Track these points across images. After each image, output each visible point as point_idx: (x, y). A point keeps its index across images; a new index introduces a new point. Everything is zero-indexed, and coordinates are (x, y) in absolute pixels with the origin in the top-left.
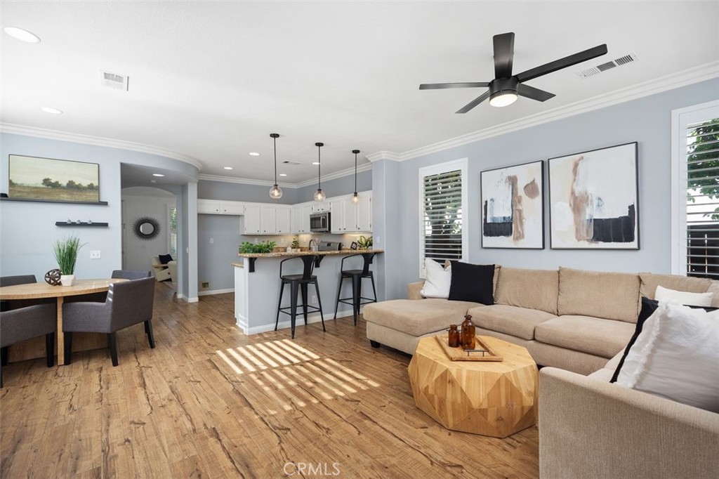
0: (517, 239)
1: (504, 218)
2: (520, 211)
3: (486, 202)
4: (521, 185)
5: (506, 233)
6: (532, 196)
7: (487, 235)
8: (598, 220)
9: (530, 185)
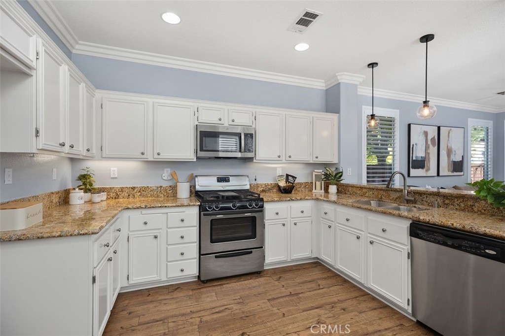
0: (427, 171)
1: (422, 157)
2: (429, 153)
3: (413, 145)
4: (430, 137)
5: (423, 167)
6: (434, 145)
7: (413, 168)
8: (454, 162)
9: (433, 139)
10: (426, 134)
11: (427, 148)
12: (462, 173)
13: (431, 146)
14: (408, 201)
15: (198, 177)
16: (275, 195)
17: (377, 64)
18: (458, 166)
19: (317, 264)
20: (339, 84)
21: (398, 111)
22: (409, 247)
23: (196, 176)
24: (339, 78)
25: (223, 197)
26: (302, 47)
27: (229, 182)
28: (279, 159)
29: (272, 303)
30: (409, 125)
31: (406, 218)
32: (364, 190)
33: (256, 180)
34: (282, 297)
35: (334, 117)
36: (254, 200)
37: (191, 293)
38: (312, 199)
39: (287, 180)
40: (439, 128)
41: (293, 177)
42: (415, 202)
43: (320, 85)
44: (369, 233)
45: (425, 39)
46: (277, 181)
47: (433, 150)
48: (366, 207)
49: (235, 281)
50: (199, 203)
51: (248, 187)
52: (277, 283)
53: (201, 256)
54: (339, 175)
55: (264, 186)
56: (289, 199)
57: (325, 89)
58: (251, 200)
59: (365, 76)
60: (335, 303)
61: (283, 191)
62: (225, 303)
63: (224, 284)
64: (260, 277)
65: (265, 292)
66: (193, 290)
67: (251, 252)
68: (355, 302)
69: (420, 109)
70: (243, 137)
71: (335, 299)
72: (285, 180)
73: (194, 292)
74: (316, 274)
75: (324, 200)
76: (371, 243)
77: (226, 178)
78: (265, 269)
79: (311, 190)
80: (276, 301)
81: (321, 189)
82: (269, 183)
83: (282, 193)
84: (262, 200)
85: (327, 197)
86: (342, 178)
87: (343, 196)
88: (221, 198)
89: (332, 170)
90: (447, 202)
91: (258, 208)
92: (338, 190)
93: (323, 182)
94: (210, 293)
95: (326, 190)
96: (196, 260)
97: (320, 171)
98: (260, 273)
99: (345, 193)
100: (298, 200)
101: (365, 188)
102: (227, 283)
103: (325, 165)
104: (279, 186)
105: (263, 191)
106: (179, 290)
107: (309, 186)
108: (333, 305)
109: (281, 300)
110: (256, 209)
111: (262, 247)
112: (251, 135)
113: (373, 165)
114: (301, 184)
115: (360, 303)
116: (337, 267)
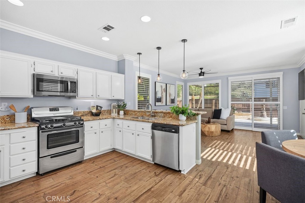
0: (162, 103)
1: (160, 97)
3: (157, 91)
4: (163, 88)
5: (160, 101)
6: (164, 92)
7: (157, 102)
8: (172, 99)
9: (164, 89)
10: (162, 86)
11: (162, 93)
12: (174, 104)
13: (163, 92)
14: (152, 116)
15: (34, 108)
16: (90, 118)
17: (141, 54)
18: (173, 101)
19: (114, 151)
20: (125, 59)
21: (151, 75)
22: (151, 134)
23: (32, 108)
24: (124, 56)
25: (56, 120)
26: (106, 39)
27: (59, 111)
28: (92, 97)
29: (90, 174)
30: (155, 82)
31: (150, 122)
32: (136, 112)
33: (77, 109)
34: (95, 170)
35: (123, 76)
36: (78, 121)
37: (33, 183)
38: (111, 118)
39: (97, 109)
40: (166, 84)
41: (101, 107)
42: (155, 116)
43: (115, 58)
44: (138, 131)
45: (158, 48)
46: (91, 110)
47: (164, 94)
48: (136, 119)
49: (65, 169)
50: (38, 125)
51: (72, 114)
52: (92, 164)
53: (40, 159)
54: (125, 106)
55: (82, 113)
56: (98, 119)
57: (117, 60)
58: (76, 121)
59: (136, 58)
60: (122, 166)
61: (94, 115)
62: (60, 181)
63: (58, 173)
64: (82, 164)
65: (86, 170)
66: (33, 181)
67: (76, 151)
68: (131, 163)
69: (157, 78)
70: (69, 84)
71: (123, 164)
72: (96, 109)
73: (35, 182)
74: (114, 156)
75: (117, 118)
76: (138, 135)
77: (56, 108)
78: (84, 159)
79: (110, 114)
80: (93, 172)
81: (116, 113)
82: (86, 111)
83: (94, 116)
84: (83, 120)
85: (119, 117)
86: (126, 107)
87: (127, 116)
88: (54, 121)
89: (121, 104)
90: (165, 115)
91: (80, 125)
92: (124, 113)
93: (117, 109)
94: (48, 179)
95: (119, 114)
96: (35, 162)
97: (115, 104)
98: (81, 162)
99: (128, 114)
100: (104, 119)
101: (136, 111)
102: (60, 172)
103: (118, 100)
104: (92, 112)
105: (82, 115)
106: (21, 184)
107: (109, 112)
108: (121, 167)
109: (96, 171)
110: (79, 126)
111: (83, 147)
112: (75, 83)
113: (142, 100)
114: (105, 111)
115: (133, 163)
116: (123, 150)
